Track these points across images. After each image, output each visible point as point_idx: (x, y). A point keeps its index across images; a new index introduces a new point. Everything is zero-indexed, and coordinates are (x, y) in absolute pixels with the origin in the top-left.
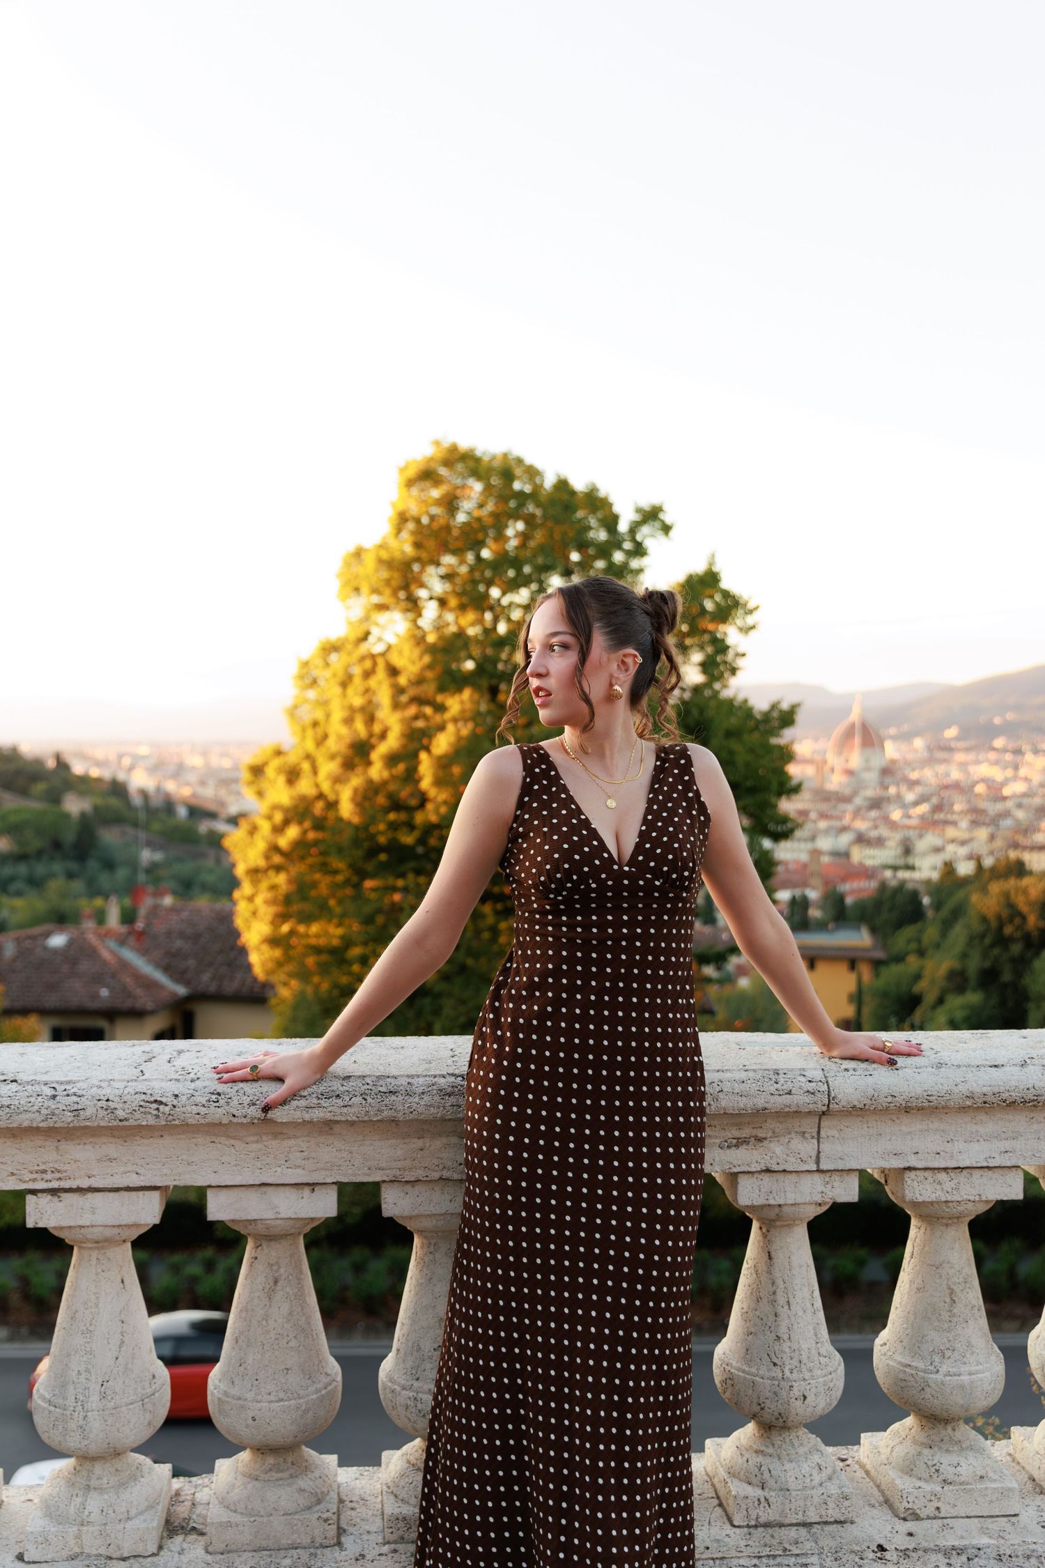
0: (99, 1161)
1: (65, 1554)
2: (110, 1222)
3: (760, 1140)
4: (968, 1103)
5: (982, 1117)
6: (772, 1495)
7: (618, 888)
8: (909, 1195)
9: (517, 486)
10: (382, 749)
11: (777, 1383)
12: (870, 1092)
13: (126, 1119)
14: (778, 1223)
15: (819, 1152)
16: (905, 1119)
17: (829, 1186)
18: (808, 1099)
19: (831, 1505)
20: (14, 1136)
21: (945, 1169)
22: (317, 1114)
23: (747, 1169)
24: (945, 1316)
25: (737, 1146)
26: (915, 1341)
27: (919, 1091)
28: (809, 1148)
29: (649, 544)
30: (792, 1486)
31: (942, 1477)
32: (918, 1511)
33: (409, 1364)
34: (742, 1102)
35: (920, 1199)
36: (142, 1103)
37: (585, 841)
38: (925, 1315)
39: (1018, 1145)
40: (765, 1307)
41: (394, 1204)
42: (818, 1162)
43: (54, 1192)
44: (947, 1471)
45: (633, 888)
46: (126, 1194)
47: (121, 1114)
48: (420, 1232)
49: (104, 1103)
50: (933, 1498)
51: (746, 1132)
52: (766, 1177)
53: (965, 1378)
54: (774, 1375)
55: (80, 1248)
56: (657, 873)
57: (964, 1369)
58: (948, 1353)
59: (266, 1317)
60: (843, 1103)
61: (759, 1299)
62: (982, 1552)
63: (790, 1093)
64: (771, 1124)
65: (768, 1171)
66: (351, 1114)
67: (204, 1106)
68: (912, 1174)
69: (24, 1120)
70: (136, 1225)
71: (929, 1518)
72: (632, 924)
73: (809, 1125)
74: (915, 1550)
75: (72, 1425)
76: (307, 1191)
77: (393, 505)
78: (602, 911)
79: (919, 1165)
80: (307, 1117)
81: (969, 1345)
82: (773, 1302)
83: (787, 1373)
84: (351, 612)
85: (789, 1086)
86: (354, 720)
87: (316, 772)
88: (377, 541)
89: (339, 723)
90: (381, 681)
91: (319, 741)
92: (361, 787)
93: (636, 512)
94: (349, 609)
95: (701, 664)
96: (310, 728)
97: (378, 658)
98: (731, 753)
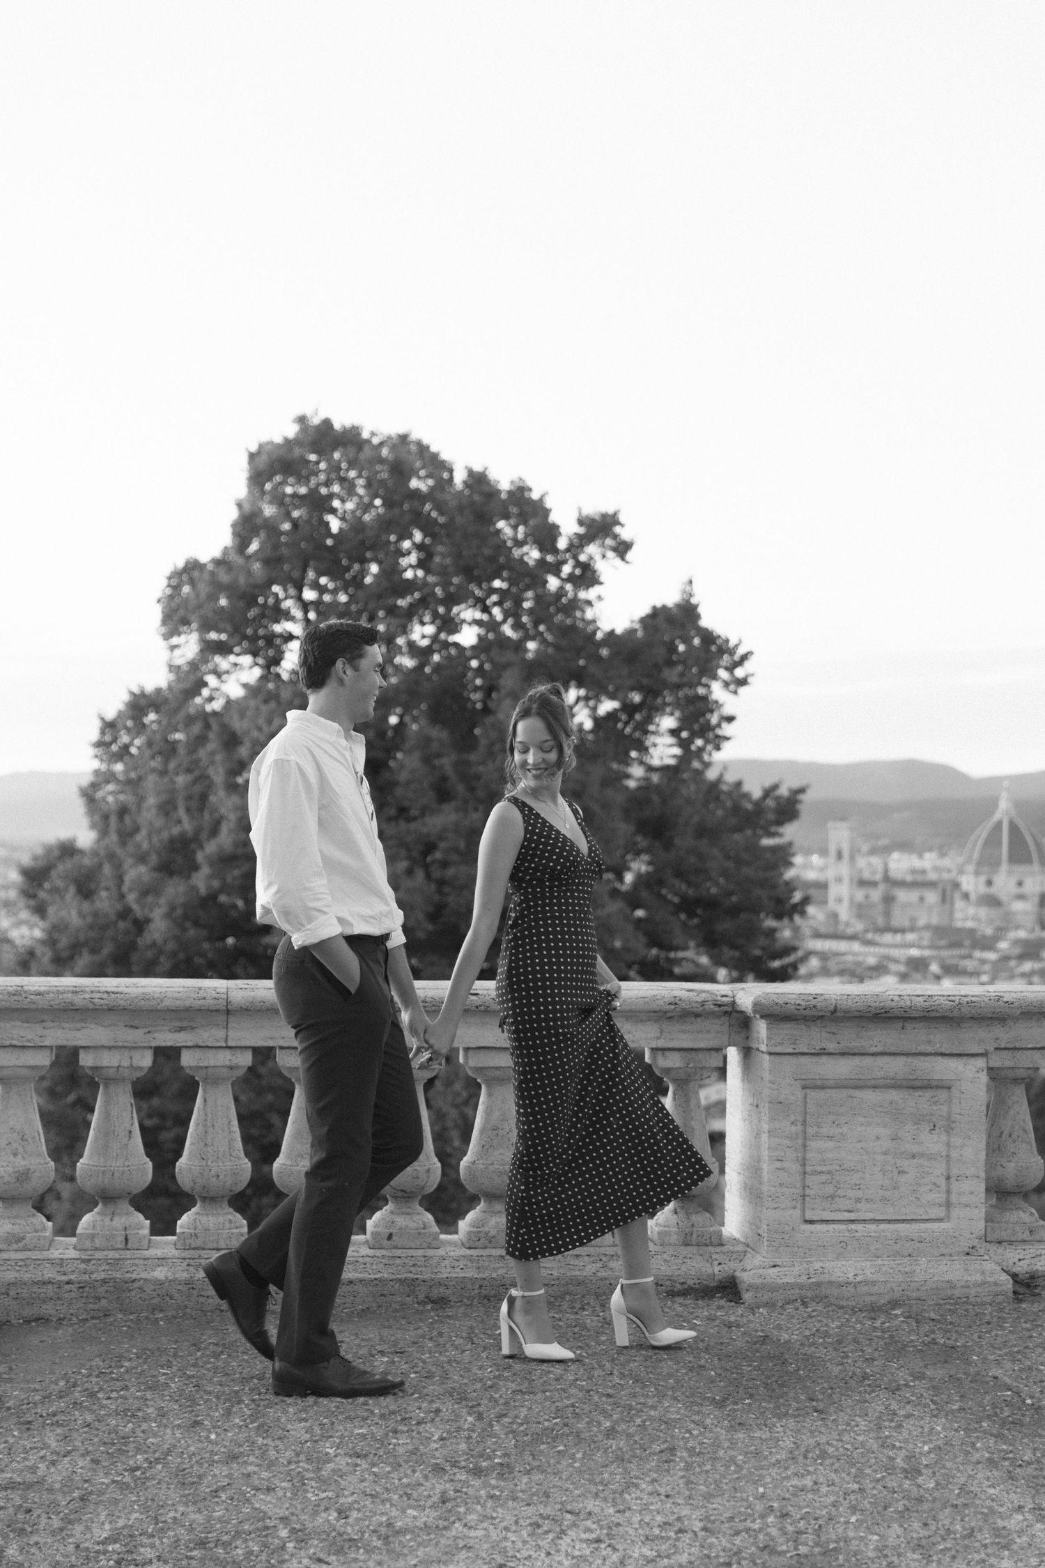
3: (193, 1028)
9: (414, 483)
12: (251, 999)
15: (227, 1037)
19: (234, 1239)
23: (184, 1044)
25: (179, 1031)
28: (221, 1033)
34: (178, 1003)
40: (200, 1127)
51: (185, 1024)
63: (204, 998)
65: (198, 1046)
73: (219, 1019)
83: (209, 1163)
84: (177, 652)
85: (205, 995)
86: (175, 808)
87: (120, 879)
88: (217, 553)
89: (154, 811)
90: (213, 753)
91: (126, 836)
92: (181, 900)
93: (581, 522)
94: (173, 648)
95: (674, 732)
96: (113, 820)
97: (212, 721)
98: (702, 858)
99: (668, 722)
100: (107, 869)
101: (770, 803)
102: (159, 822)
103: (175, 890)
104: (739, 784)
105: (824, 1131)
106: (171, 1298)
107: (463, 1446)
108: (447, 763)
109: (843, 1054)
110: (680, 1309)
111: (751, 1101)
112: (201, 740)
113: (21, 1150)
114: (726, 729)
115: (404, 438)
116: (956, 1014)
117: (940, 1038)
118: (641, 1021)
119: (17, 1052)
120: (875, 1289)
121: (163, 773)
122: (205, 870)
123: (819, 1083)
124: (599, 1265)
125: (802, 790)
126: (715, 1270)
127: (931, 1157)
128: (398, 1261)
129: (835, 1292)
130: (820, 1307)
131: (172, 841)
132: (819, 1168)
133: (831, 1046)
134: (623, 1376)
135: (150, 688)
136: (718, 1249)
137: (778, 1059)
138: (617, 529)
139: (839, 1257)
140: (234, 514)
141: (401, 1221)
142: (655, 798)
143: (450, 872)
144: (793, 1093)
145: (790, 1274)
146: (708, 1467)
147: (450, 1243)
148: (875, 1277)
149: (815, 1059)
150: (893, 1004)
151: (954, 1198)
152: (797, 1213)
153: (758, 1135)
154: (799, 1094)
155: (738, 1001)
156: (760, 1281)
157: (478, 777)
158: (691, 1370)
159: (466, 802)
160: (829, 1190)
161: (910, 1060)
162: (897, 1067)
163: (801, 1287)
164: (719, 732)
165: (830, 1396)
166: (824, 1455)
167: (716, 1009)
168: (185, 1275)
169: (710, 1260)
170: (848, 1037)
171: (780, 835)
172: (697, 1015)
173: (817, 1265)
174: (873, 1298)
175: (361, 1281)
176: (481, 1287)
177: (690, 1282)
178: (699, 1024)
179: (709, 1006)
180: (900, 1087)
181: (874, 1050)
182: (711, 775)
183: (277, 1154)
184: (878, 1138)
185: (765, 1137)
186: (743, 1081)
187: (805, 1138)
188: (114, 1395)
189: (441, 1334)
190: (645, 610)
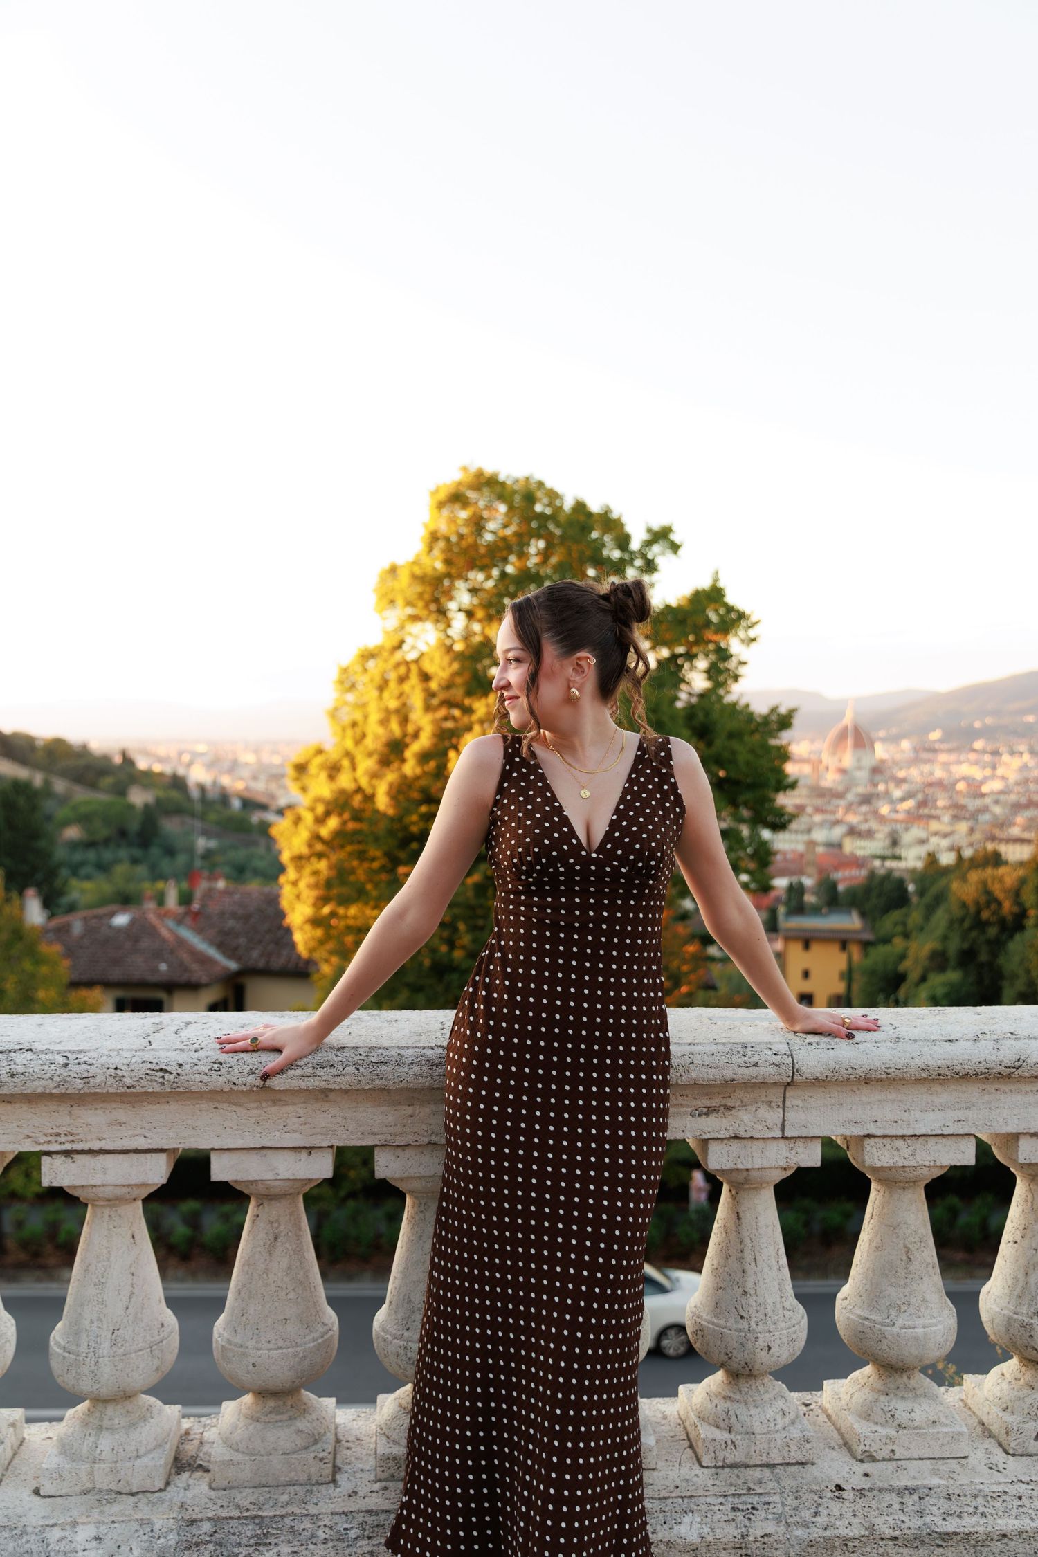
0: (109, 1125)
1: (78, 1489)
2: (120, 1182)
3: (729, 1109)
4: (924, 1075)
5: (938, 1088)
6: (738, 1438)
7: (585, 873)
8: (868, 1161)
9: (538, 508)
10: (415, 748)
11: (743, 1334)
12: (832, 1065)
13: (133, 1087)
14: (746, 1186)
15: (784, 1120)
16: (865, 1090)
17: (793, 1152)
18: (773, 1070)
19: (793, 1447)
20: (30, 1101)
21: (903, 1137)
22: (312, 1083)
23: (716, 1135)
24: (902, 1273)
26: (873, 1296)
27: (877, 1064)
29: (660, 561)
30: (757, 1428)
31: (896, 1422)
32: (874, 1454)
33: (400, 1315)
34: (712, 1074)
35: (879, 1164)
36: (148, 1072)
37: (555, 827)
38: (883, 1272)
39: (971, 1114)
40: (733, 1263)
41: (386, 1167)
42: (783, 1130)
43: (67, 1153)
44: (902, 1417)
45: (600, 874)
46: (134, 1156)
47: (128, 1081)
48: (412, 1192)
49: (112, 1071)
50: (888, 1441)
51: (716, 1102)
52: (735, 1143)
53: (919, 1331)
54: (740, 1326)
55: (93, 1205)
56: (624, 861)
57: (920, 1322)
58: (904, 1308)
59: (267, 1271)
60: (807, 1075)
61: (728, 1257)
62: (932, 1492)
63: (756, 1065)
64: (740, 1094)
65: (736, 1137)
66: (344, 1083)
67: (206, 1074)
68: (872, 1141)
69: (38, 1086)
70: (145, 1185)
71: (884, 1460)
72: (598, 907)
73: (775, 1095)
74: (870, 1489)
75: (85, 1370)
76: (304, 1154)
77: (426, 525)
78: (570, 894)
79: (878, 1134)
80: (303, 1085)
81: (924, 1300)
82: (741, 1259)
83: (753, 1325)
84: (387, 622)
85: (755, 1059)
86: (390, 721)
87: (355, 768)
88: (411, 558)
89: (376, 723)
90: (414, 686)
91: (358, 740)
92: (396, 782)
93: (647, 532)
94: (385, 619)
95: (706, 671)
96: (349, 728)
97: (412, 665)
98: (733, 753)
99: (702, 664)
101: (774, 718)
103: (391, 776)
104: (747, 706)
112: (405, 678)
114: (741, 670)
115: (529, 479)
121: (380, 699)
122: (412, 762)
125: (795, 710)
131: (388, 743)
135: (372, 645)
138: (672, 536)
140: (424, 531)
142: (697, 713)
164: (736, 672)
171: (781, 738)
175: (1020, 1533)
182: (731, 699)
190: (691, 591)
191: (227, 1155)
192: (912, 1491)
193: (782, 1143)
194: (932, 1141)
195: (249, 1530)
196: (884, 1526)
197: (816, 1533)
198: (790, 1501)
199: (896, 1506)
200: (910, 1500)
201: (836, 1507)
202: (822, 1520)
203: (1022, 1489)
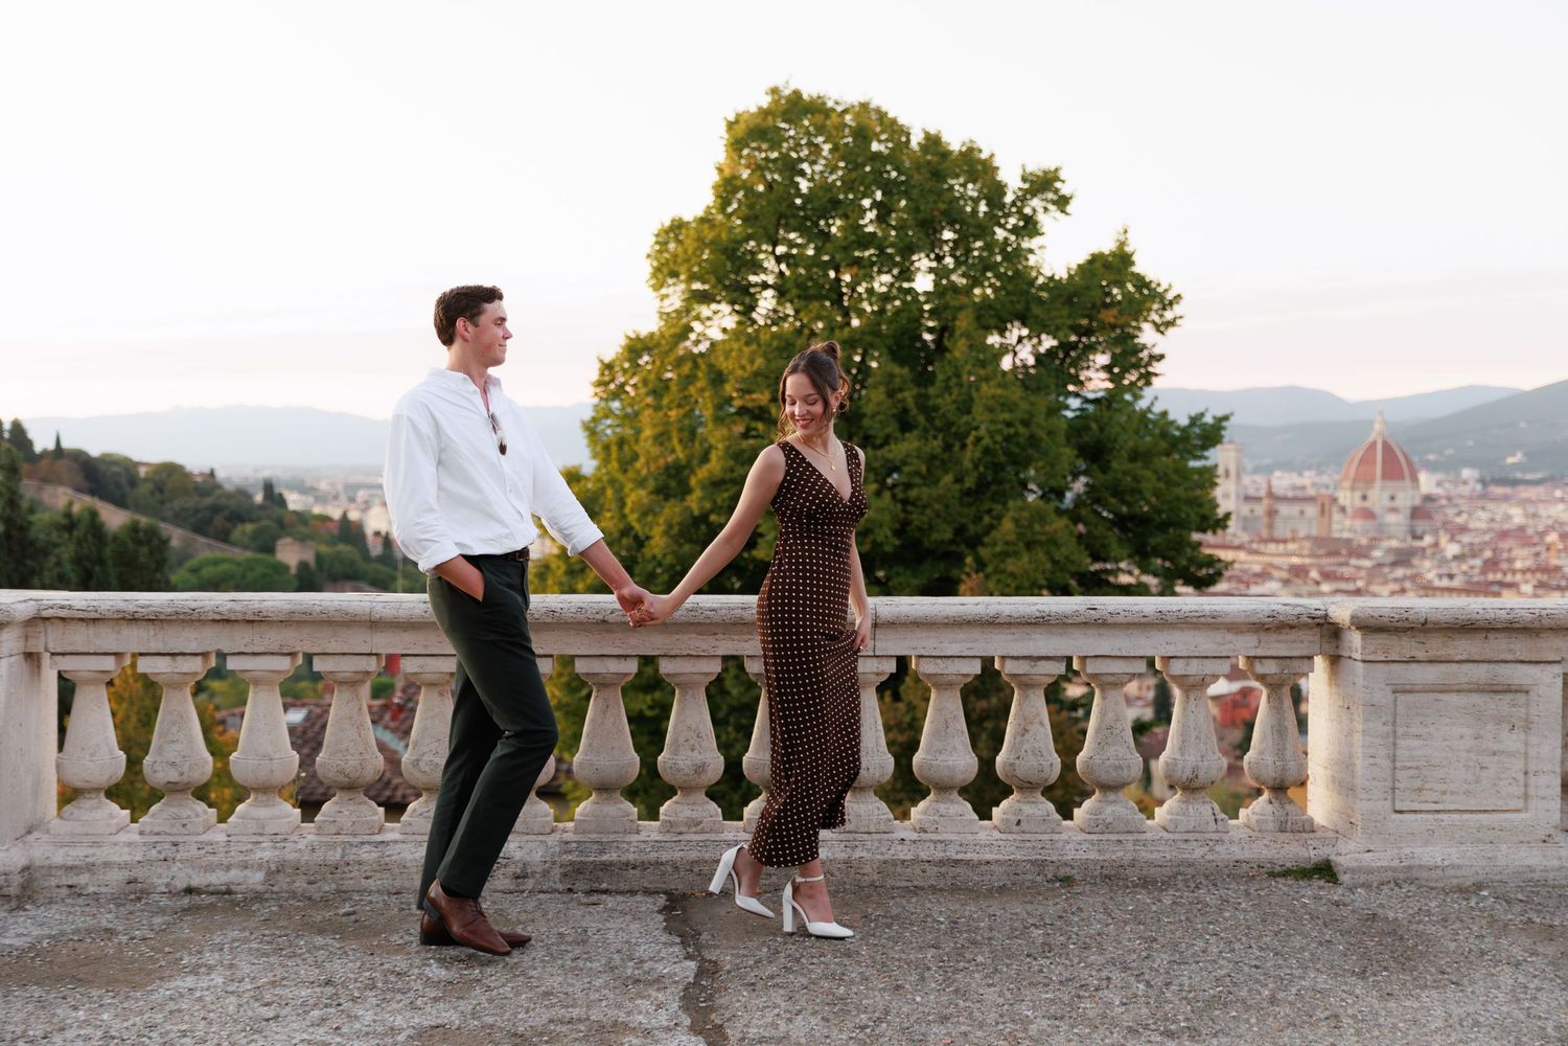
4: (946, 621)
5: (957, 630)
8: (922, 670)
9: (875, 147)
10: (702, 473)
15: (875, 646)
16: (918, 631)
17: (886, 666)
19: (882, 824)
21: (940, 657)
24: (943, 734)
27: (921, 614)
29: (1041, 217)
31: (940, 814)
35: (931, 676)
36: (546, 611)
39: (977, 645)
41: (664, 668)
42: (874, 651)
44: (943, 811)
48: (681, 685)
50: (934, 823)
53: (951, 763)
57: (952, 759)
58: (944, 752)
59: (603, 723)
60: (884, 619)
62: (952, 843)
68: (924, 659)
71: (932, 832)
74: (920, 842)
76: (623, 660)
77: (720, 170)
79: (926, 654)
81: (955, 748)
84: (667, 302)
86: (669, 439)
87: (622, 503)
88: (700, 213)
89: (650, 442)
90: (702, 390)
91: (626, 465)
92: (677, 519)
93: (1024, 180)
94: (664, 297)
95: (1108, 368)
96: (614, 448)
97: (700, 360)
98: (1136, 479)
99: (1102, 359)
100: (609, 492)
101: (1196, 430)
102: (655, 451)
103: (672, 511)
104: (1164, 414)
105: (1413, 730)
106: (832, 875)
107: (1144, 1011)
108: (909, 396)
109: (1431, 662)
110: (1285, 889)
111: (1341, 703)
112: (690, 379)
113: (697, 746)
114: (1156, 367)
115: (864, 106)
116: (1537, 625)
117: (1521, 647)
118: (1242, 632)
119: (692, 660)
120: (1460, 873)
121: (657, 408)
122: (698, 493)
123: (1408, 687)
124: (1207, 848)
125: (1226, 418)
126: (1312, 854)
127: (1511, 754)
128: (1028, 844)
129: (1425, 874)
130: (1413, 888)
131: (667, 468)
132: (1408, 764)
133: (1420, 655)
134: (1261, 949)
135: (644, 333)
136: (1312, 835)
137: (1372, 665)
138: (1058, 185)
139: (1426, 843)
140: (715, 177)
141: (1028, 809)
142: (1094, 426)
143: (913, 493)
144: (1383, 696)
145: (1383, 858)
146: (1376, 1033)
147: (1068, 828)
148: (1460, 862)
149: (1405, 666)
150: (1479, 617)
151: (1532, 791)
152: (1388, 804)
153: (1350, 733)
154: (1391, 697)
155: (1331, 614)
156: (1356, 864)
157: (936, 408)
158: (1321, 944)
159: (926, 430)
160: (1418, 783)
161: (1492, 666)
162: (1480, 673)
163: (1394, 870)
164: (1150, 369)
165: (1458, 969)
166: (1477, 1024)
167: (1310, 621)
168: (842, 856)
169: (1305, 845)
170: (1436, 646)
171: (1206, 458)
172: (1292, 627)
173: (1408, 851)
174: (1460, 880)
176: (1102, 867)
177: (1289, 865)
178: (1294, 635)
179: (1304, 619)
180: (1482, 691)
181: (1458, 658)
182: (1142, 404)
183: (916, 750)
184: (1462, 737)
185: (1358, 738)
186: (1330, 685)
187: (1395, 737)
188: (815, 961)
189: (1080, 909)
190: (1082, 257)
191: (583, 660)
192: (941, 842)
193: (875, 660)
194: (956, 660)
195: (596, 847)
196: (924, 855)
197: (888, 857)
198: (876, 844)
199: (932, 848)
200: (939, 846)
201: (900, 848)
202: (892, 852)
203: (1001, 843)
